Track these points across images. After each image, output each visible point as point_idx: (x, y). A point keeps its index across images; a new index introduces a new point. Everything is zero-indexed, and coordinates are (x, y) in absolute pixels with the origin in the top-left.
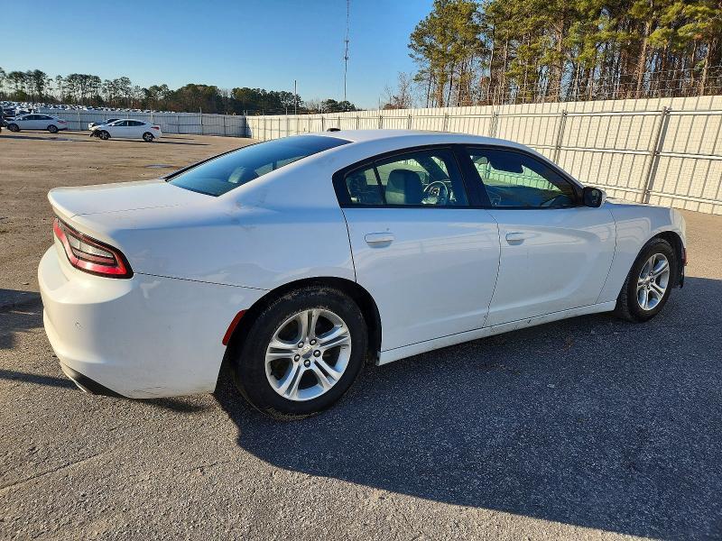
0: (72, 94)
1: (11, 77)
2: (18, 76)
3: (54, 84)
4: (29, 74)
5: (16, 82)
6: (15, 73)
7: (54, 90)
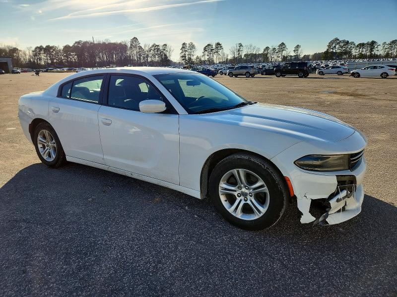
0: (390, 52)
1: (358, 46)
2: (362, 45)
3: (380, 48)
4: (367, 44)
5: (360, 48)
6: (361, 44)
7: (380, 51)
